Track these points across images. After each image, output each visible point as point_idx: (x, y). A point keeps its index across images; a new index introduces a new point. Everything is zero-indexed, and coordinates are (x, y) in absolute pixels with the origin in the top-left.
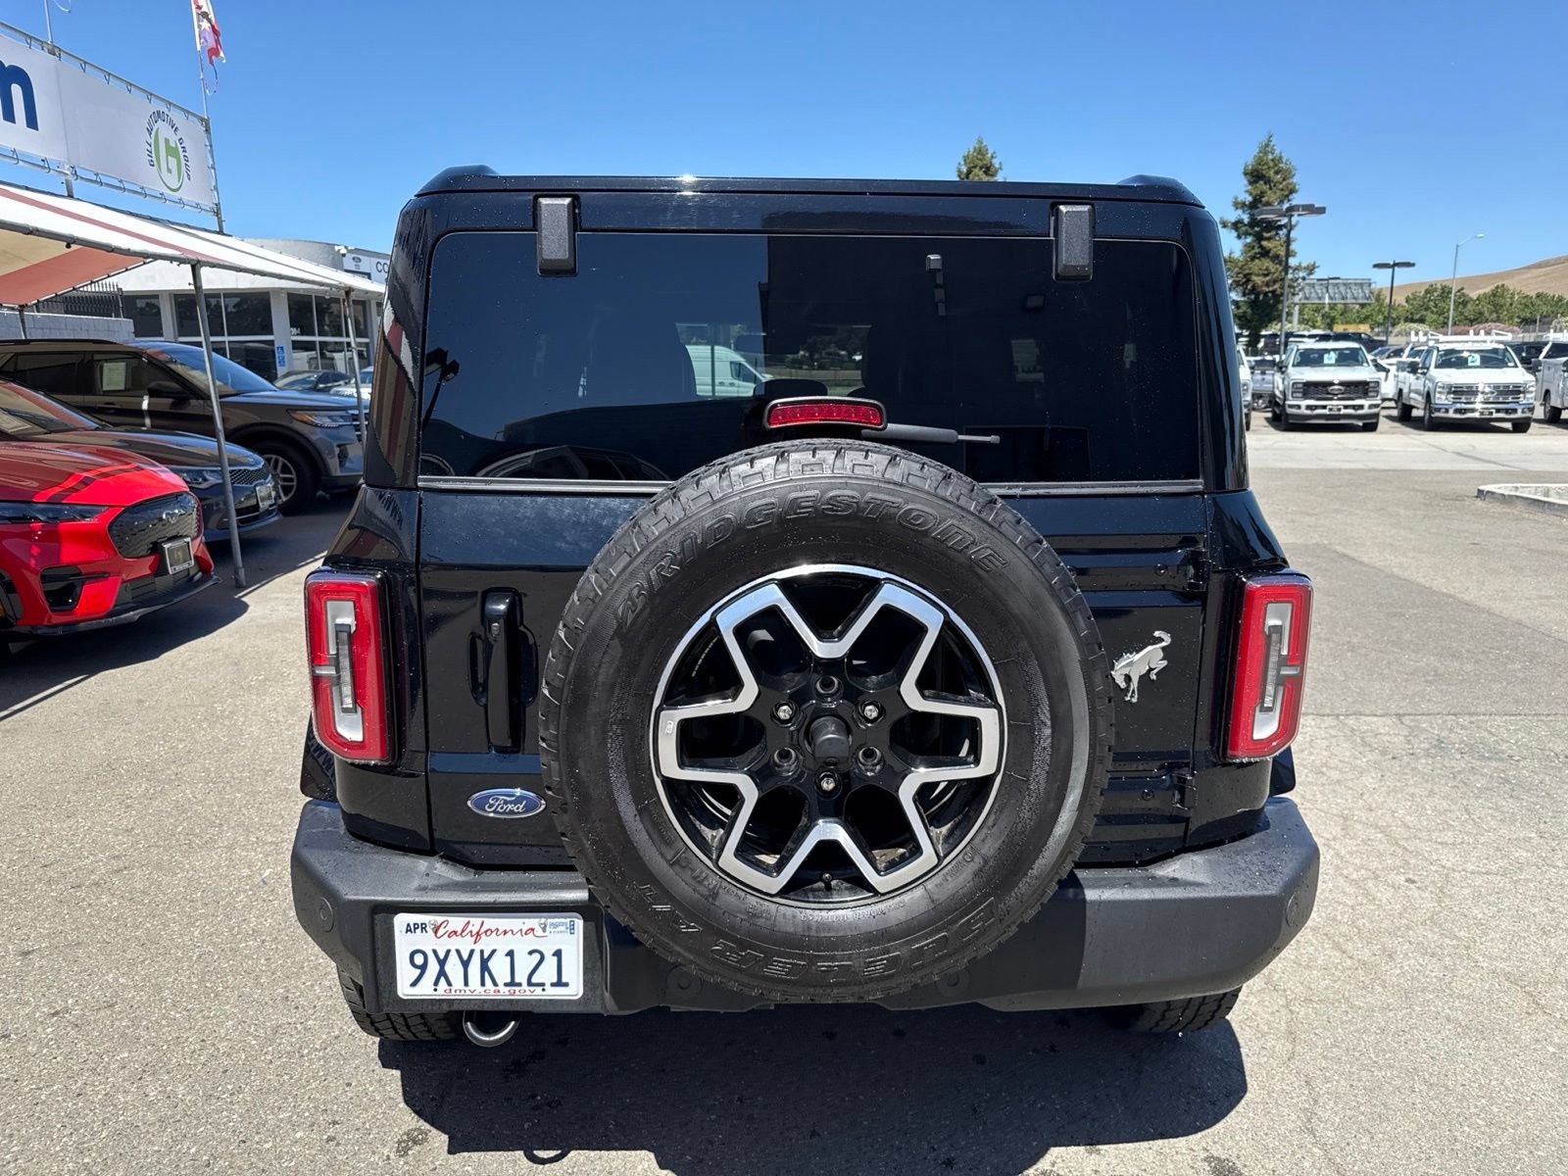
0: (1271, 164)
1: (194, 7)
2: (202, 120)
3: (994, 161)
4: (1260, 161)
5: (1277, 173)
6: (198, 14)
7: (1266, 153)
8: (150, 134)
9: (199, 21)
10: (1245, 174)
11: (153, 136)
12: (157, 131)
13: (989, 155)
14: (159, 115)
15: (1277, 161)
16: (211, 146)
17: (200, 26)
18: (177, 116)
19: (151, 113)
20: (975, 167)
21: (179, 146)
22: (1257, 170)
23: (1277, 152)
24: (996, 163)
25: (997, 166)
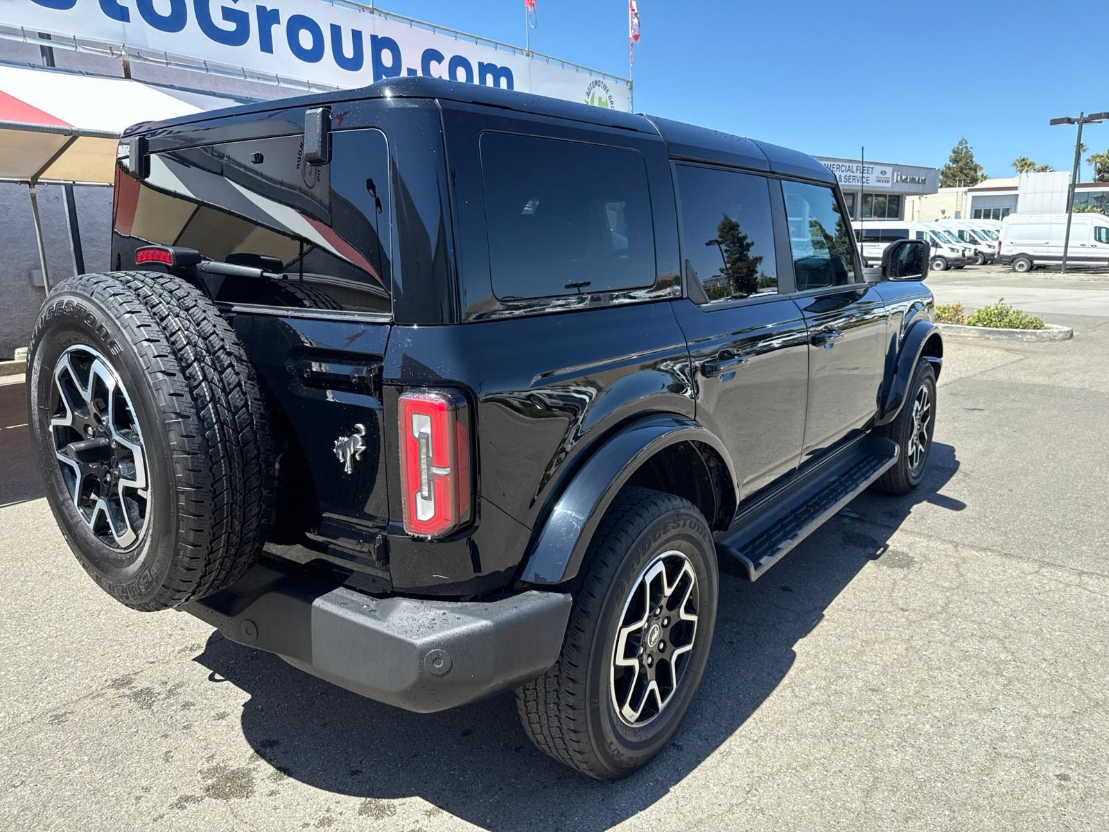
1: (630, 10)
2: (628, 82)
6: (632, 14)
8: (589, 96)
9: (632, 18)
11: (590, 97)
12: (593, 94)
14: (596, 83)
16: (632, 98)
17: (632, 22)
18: (609, 83)
19: (591, 82)
21: (609, 101)
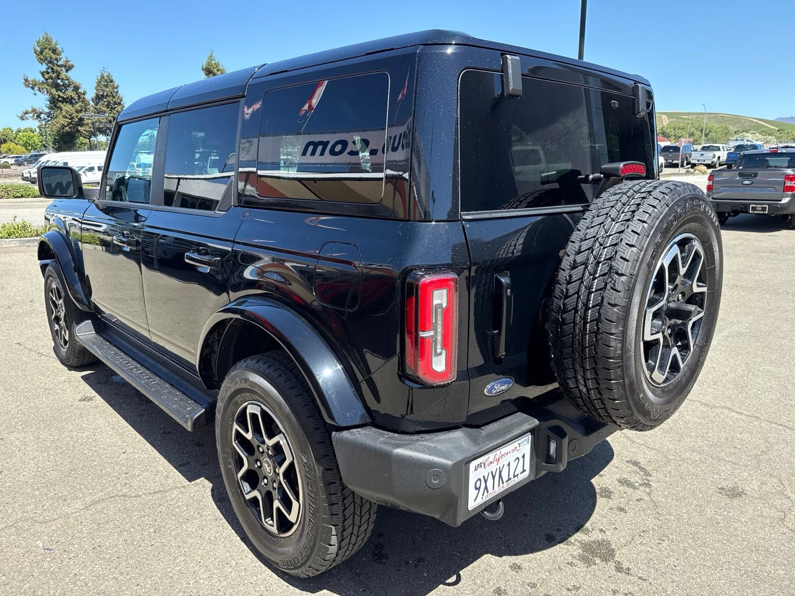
0: (215, 66)
3: (57, 46)
4: (209, 64)
5: (218, 70)
7: (211, 60)
10: (203, 70)
13: (54, 42)
15: (217, 65)
20: (46, 48)
22: (208, 68)
23: (216, 60)
24: (59, 47)
25: (60, 49)
